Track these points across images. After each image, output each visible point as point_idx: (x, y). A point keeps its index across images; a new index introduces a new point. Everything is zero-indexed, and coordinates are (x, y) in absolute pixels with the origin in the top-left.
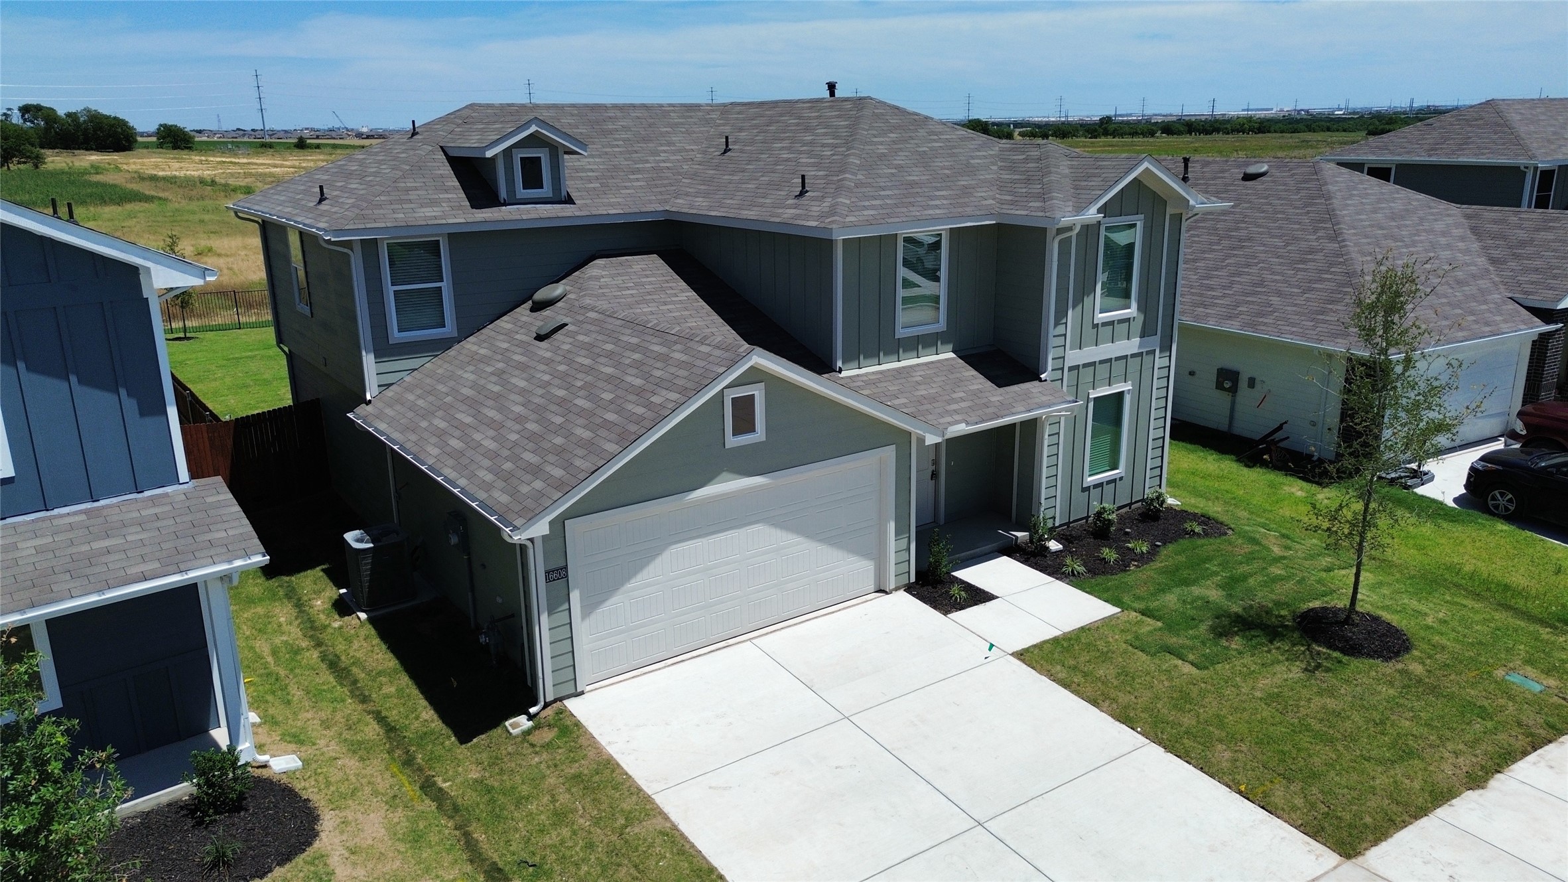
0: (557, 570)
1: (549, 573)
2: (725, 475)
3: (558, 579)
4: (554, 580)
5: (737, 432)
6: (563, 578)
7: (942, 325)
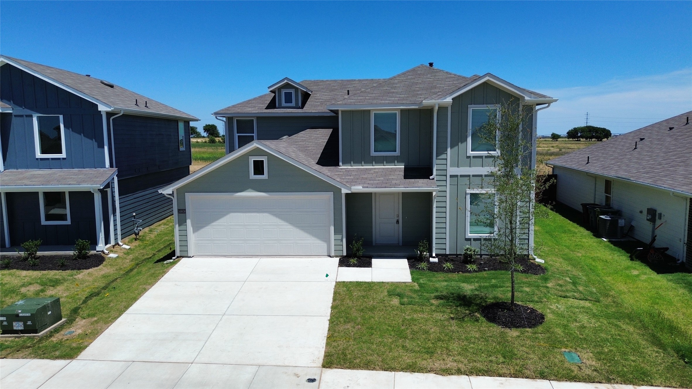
0: (182, 210)
1: (179, 210)
2: (250, 190)
4: (181, 213)
5: (256, 173)
6: (184, 213)
7: (397, 153)
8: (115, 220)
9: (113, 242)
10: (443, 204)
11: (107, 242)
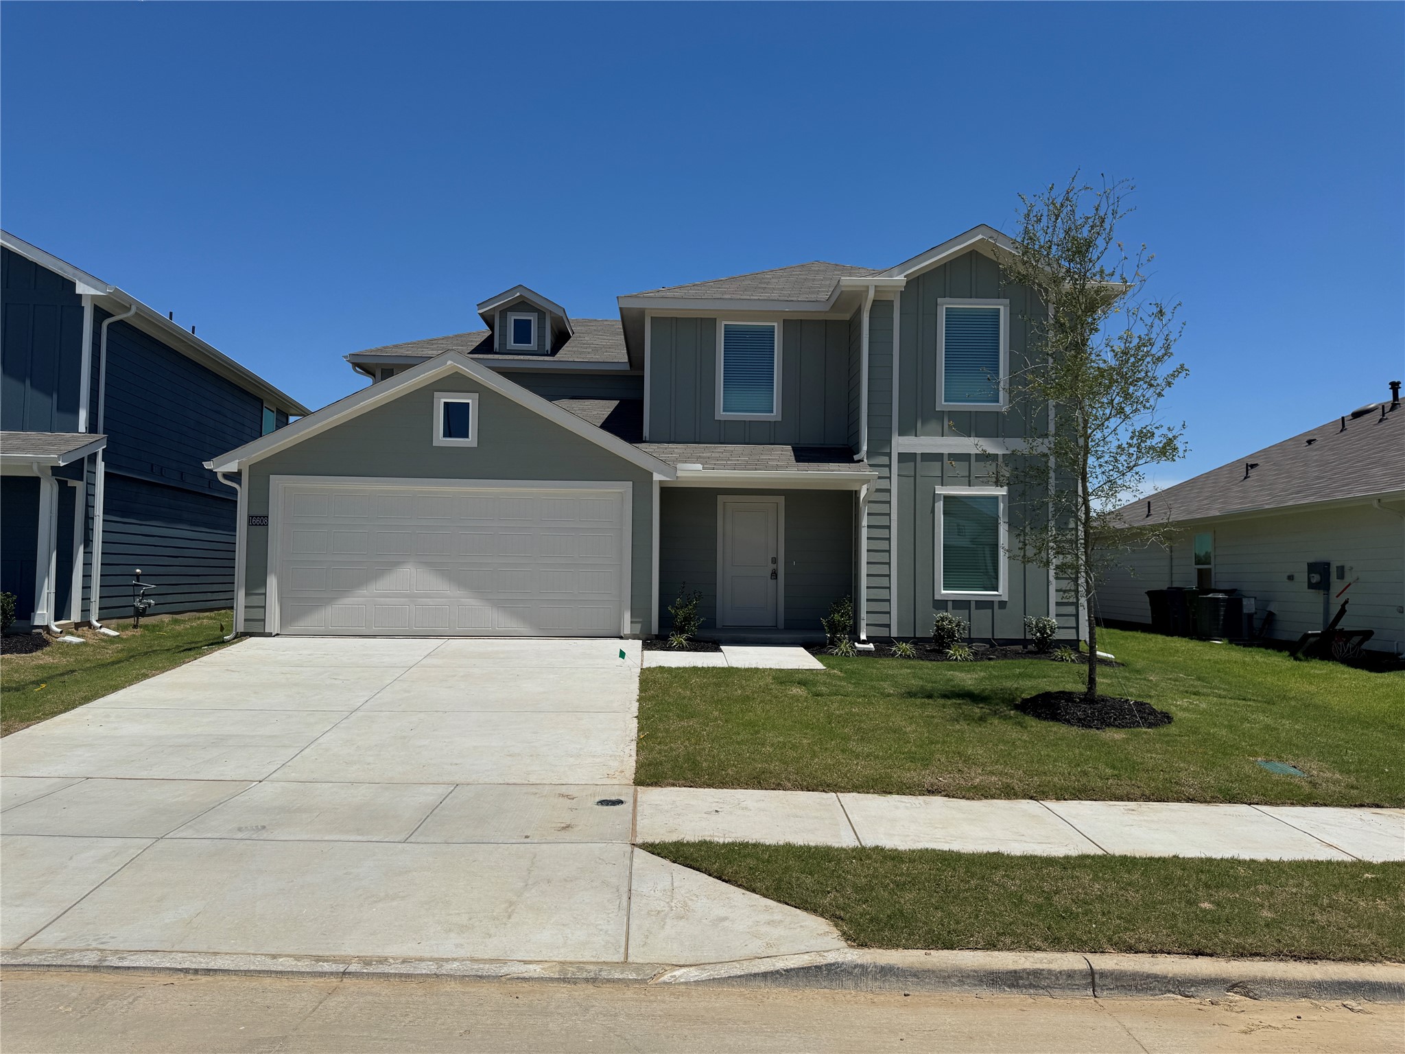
0: (260, 517)
1: (252, 517)
3: (260, 525)
4: (256, 525)
5: (448, 433)
6: (264, 525)
7: (775, 415)
8: (87, 564)
9: (76, 616)
10: (882, 521)
11: (61, 610)
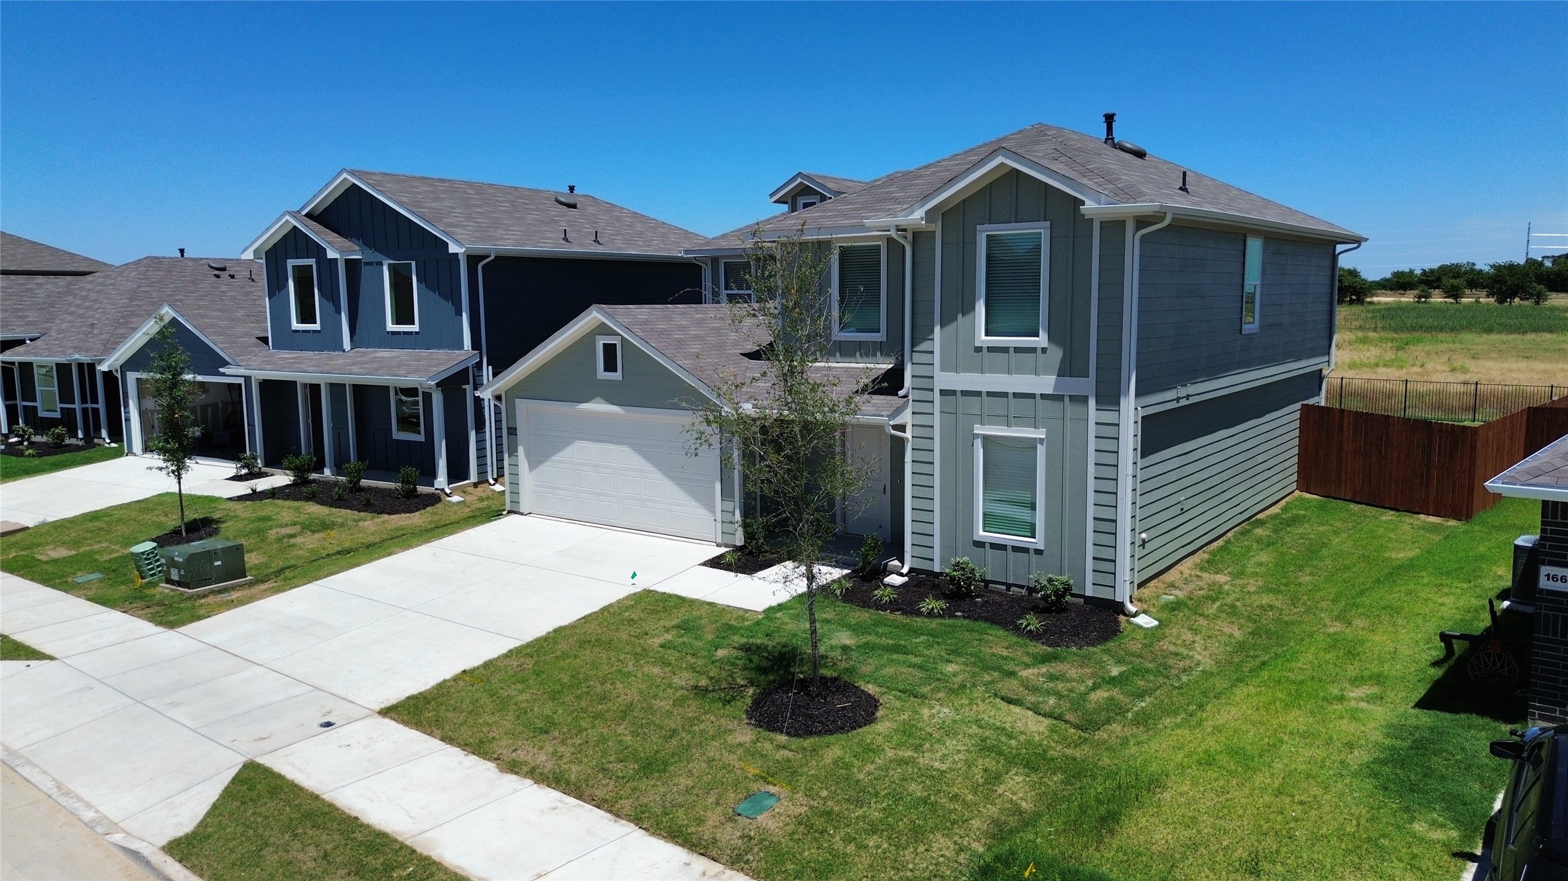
1: (510, 429)
2: (598, 399)
4: (512, 434)
5: (606, 368)
6: (515, 434)
7: (880, 337)
8: (480, 441)
9: (474, 478)
10: (926, 456)
